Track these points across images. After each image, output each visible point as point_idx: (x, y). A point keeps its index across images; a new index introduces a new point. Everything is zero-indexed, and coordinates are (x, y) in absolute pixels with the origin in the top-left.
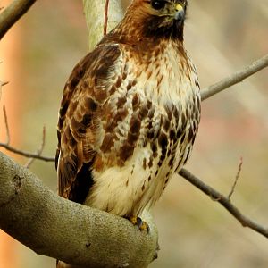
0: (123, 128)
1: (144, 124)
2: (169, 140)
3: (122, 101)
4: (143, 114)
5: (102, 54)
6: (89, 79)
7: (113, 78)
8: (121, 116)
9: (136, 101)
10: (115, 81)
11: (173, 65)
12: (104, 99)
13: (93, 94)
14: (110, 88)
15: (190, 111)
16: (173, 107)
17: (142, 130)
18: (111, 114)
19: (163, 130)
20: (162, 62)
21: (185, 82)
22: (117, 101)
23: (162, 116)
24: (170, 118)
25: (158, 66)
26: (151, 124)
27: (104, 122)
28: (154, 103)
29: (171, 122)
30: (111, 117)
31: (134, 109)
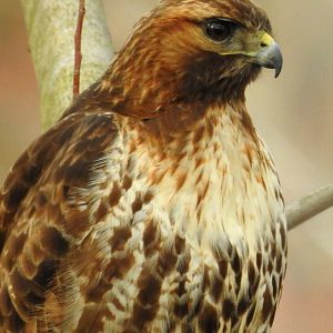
0: (123, 292)
1: (168, 284)
2: (221, 320)
3: (122, 235)
4: (167, 263)
5: (79, 133)
6: (50, 187)
7: (103, 186)
8: (118, 268)
9: (151, 235)
10: (107, 192)
11: (230, 158)
12: (84, 229)
13: (60, 219)
14: (95, 208)
15: (266, 256)
16: (230, 249)
17: (164, 299)
18: (99, 262)
19: (208, 299)
20: (207, 154)
21: (255, 194)
22: (110, 234)
23: (207, 269)
24: (223, 272)
25: (199, 162)
26: (182, 284)
27: (84, 280)
28: (190, 241)
29: (227, 282)
30: (98, 268)
31: (148, 253)
